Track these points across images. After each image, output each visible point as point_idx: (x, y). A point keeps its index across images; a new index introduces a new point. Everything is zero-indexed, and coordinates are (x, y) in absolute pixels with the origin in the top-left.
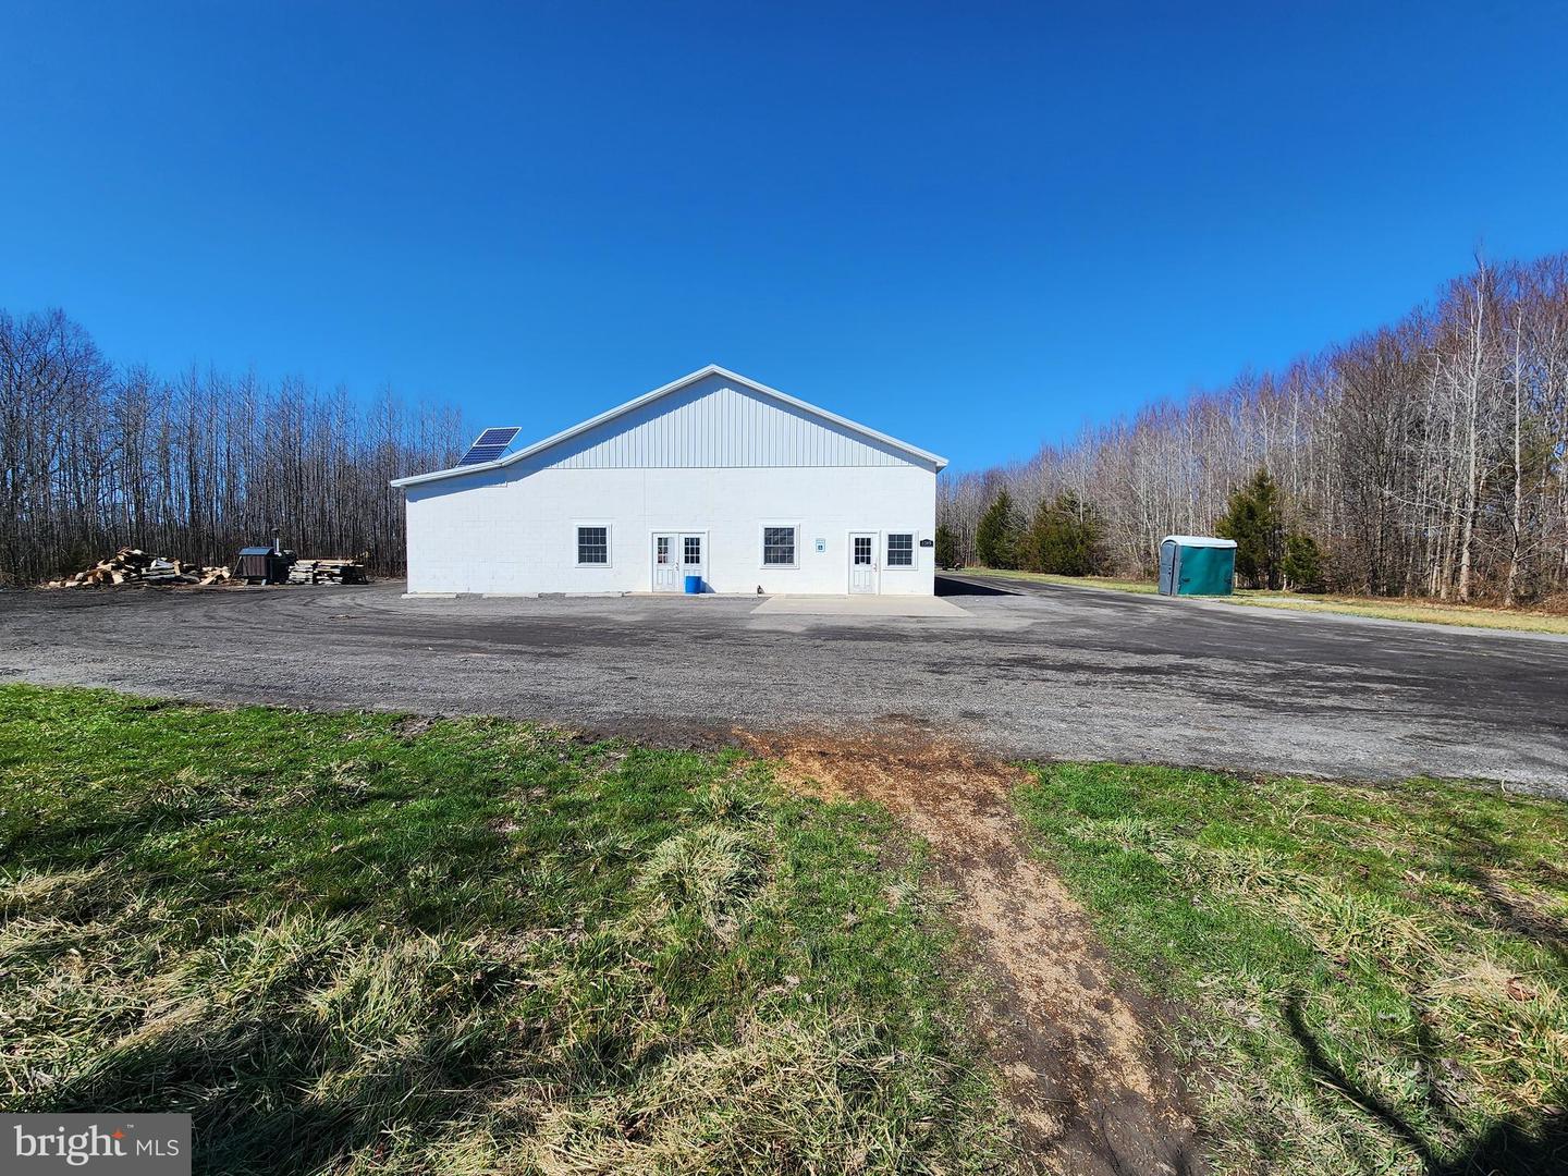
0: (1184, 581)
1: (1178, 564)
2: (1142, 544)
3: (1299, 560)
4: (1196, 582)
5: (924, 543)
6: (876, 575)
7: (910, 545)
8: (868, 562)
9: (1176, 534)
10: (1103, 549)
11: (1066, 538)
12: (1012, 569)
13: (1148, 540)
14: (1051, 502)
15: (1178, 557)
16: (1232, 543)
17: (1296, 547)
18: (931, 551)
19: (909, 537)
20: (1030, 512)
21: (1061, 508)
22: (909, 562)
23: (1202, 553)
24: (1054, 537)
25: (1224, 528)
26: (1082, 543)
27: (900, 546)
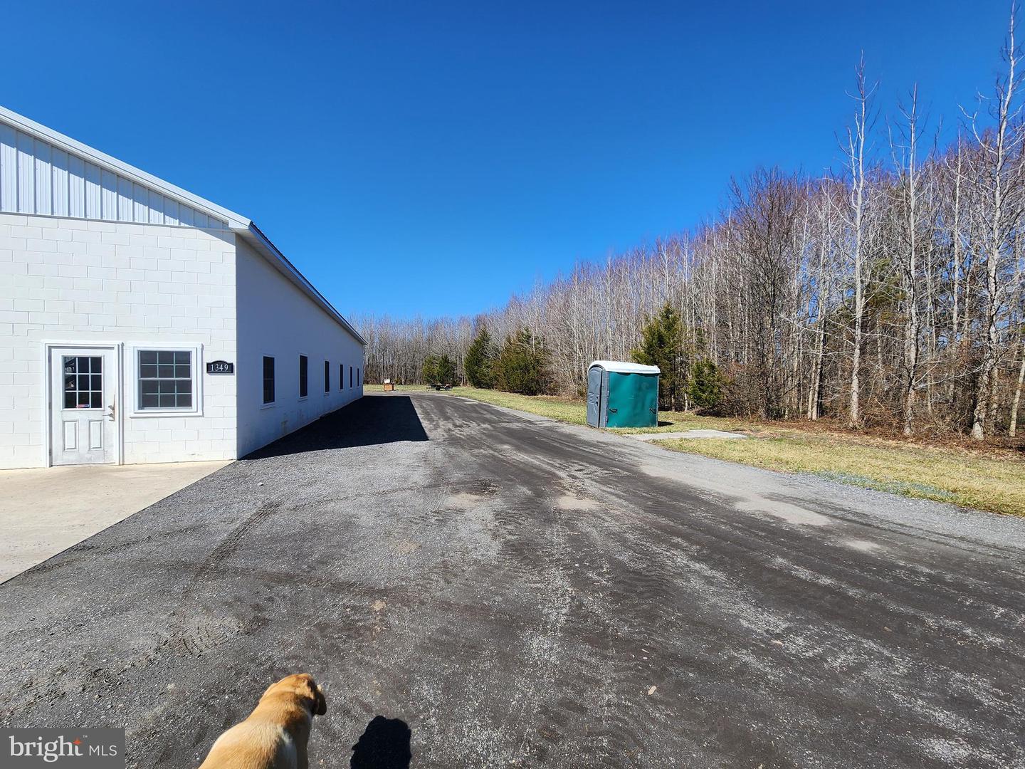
0: (612, 412)
1: (605, 393)
2: (575, 370)
3: (702, 385)
4: (624, 413)
5: (215, 367)
6: (113, 427)
7: (186, 371)
8: (97, 403)
9: (600, 359)
10: (548, 373)
11: (522, 364)
12: (489, 388)
13: (580, 367)
14: (514, 337)
15: (605, 384)
16: (655, 369)
17: (699, 373)
18: (229, 383)
19: (184, 357)
20: (502, 344)
21: (519, 340)
22: (186, 401)
23: (628, 380)
24: (515, 364)
25: (638, 356)
26: (534, 369)
27: (166, 372)
